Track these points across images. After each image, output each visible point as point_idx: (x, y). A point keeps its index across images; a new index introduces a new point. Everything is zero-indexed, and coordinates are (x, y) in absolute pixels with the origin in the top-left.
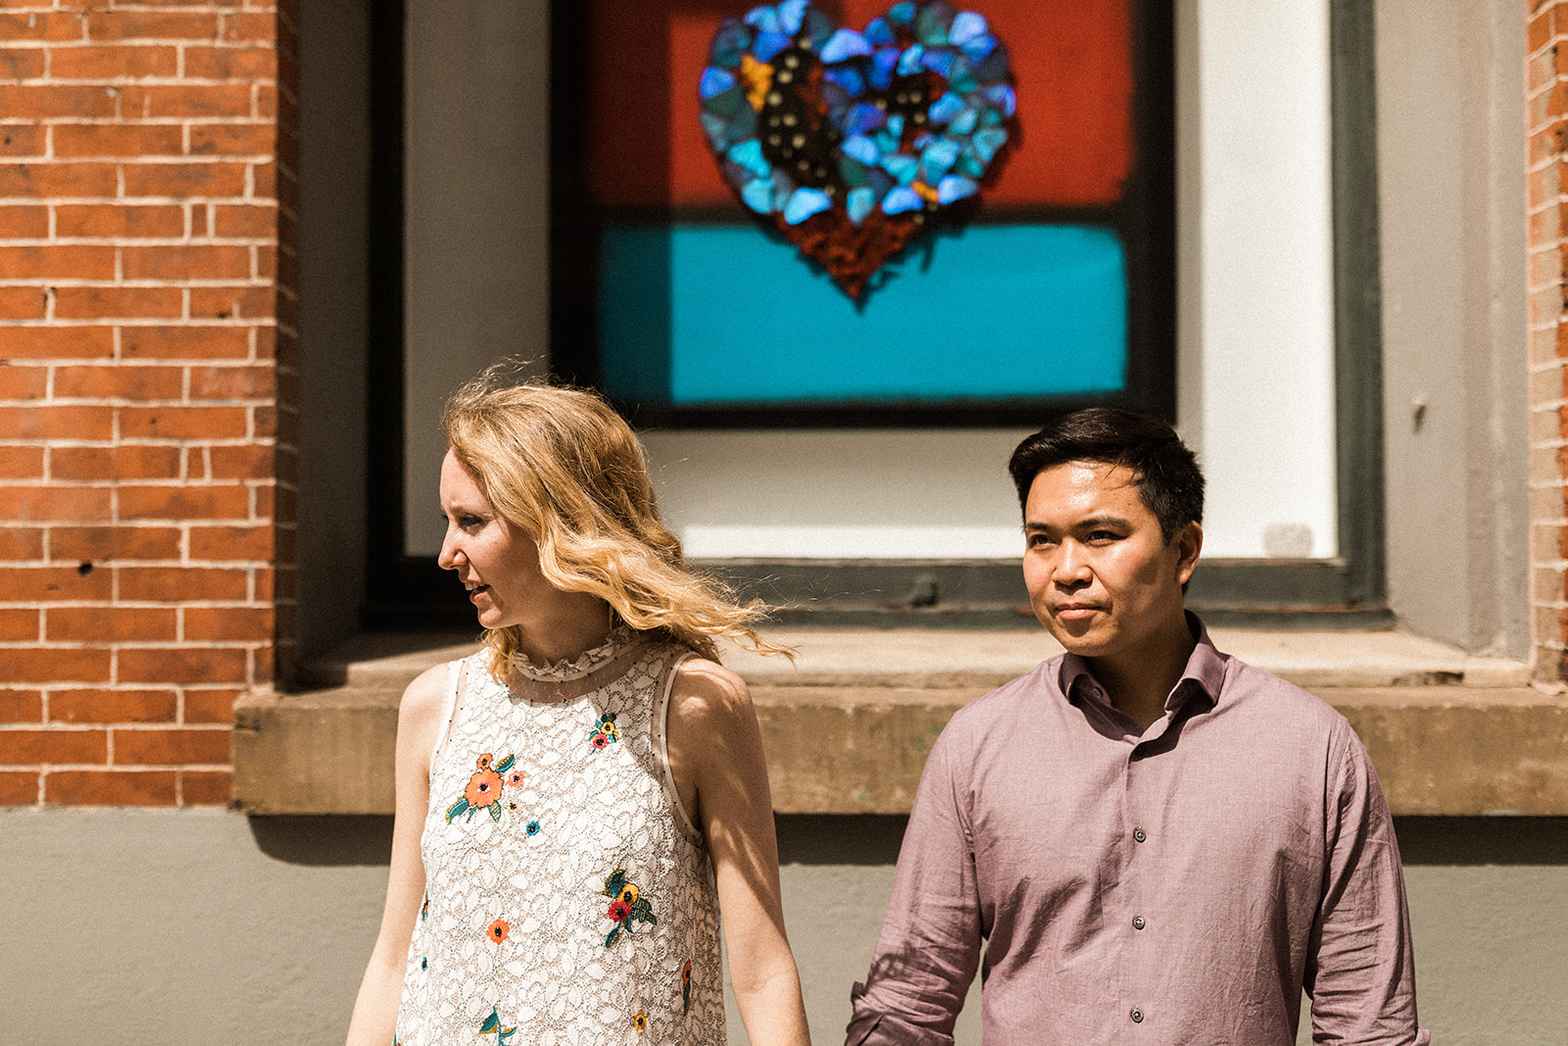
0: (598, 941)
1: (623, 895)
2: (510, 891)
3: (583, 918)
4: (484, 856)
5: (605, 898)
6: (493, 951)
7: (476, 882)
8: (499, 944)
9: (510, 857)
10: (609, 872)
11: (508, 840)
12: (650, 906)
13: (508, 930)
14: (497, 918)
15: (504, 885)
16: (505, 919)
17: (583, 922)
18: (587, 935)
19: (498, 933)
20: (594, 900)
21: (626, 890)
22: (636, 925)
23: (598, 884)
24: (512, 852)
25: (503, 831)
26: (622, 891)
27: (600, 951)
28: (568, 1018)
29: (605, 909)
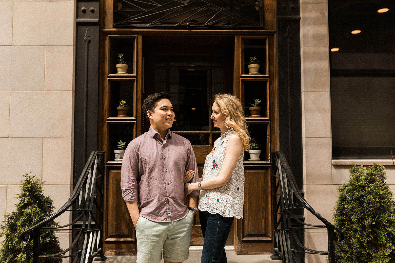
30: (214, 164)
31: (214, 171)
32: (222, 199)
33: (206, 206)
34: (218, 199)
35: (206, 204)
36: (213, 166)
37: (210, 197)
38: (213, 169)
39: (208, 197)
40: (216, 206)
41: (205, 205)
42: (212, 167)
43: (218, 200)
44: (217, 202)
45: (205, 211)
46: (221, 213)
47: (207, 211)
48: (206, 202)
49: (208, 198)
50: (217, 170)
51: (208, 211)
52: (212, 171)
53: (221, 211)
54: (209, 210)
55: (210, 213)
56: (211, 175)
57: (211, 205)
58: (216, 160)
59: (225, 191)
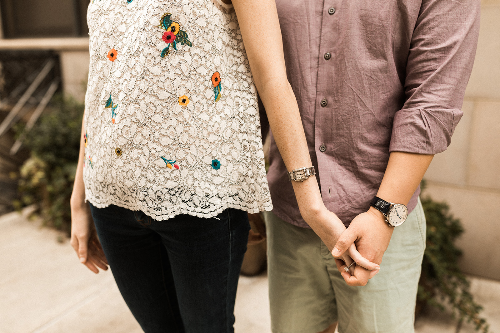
0: (156, 54)
1: (170, 28)
2: (118, 33)
3: (148, 41)
4: (106, 17)
5: (160, 30)
6: (110, 65)
7: (102, 30)
8: (113, 61)
9: (118, 15)
10: (162, 14)
11: (118, 7)
12: (187, 36)
13: (117, 54)
14: (112, 48)
15: (115, 31)
16: (115, 49)
17: (149, 44)
18: (151, 50)
19: (112, 56)
20: (154, 31)
21: (172, 25)
22: (179, 46)
23: (156, 21)
24: (119, 13)
25: (115, 3)
26: (170, 25)
27: (158, 59)
28: (140, 98)
29: (160, 36)
30: (169, 30)
31: (174, 59)
32: (229, 158)
33: (174, 199)
34: (213, 161)
35: (172, 192)
36: (167, 38)
37: (184, 163)
38: (165, 52)
39: (177, 164)
40: (212, 187)
41: (168, 196)
42: (163, 45)
43: (216, 165)
44: (214, 171)
45: (176, 216)
46: (238, 202)
47: (185, 212)
48: (171, 184)
49: (176, 167)
50: (187, 55)
51: (187, 215)
52: (163, 62)
53: (236, 197)
54: (192, 209)
55: (200, 216)
56: (162, 79)
57: (198, 189)
58: (174, 12)
59: (229, 124)
